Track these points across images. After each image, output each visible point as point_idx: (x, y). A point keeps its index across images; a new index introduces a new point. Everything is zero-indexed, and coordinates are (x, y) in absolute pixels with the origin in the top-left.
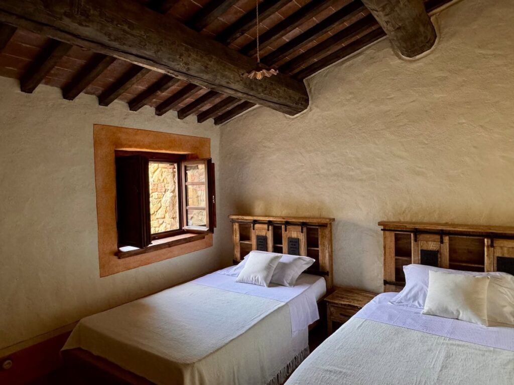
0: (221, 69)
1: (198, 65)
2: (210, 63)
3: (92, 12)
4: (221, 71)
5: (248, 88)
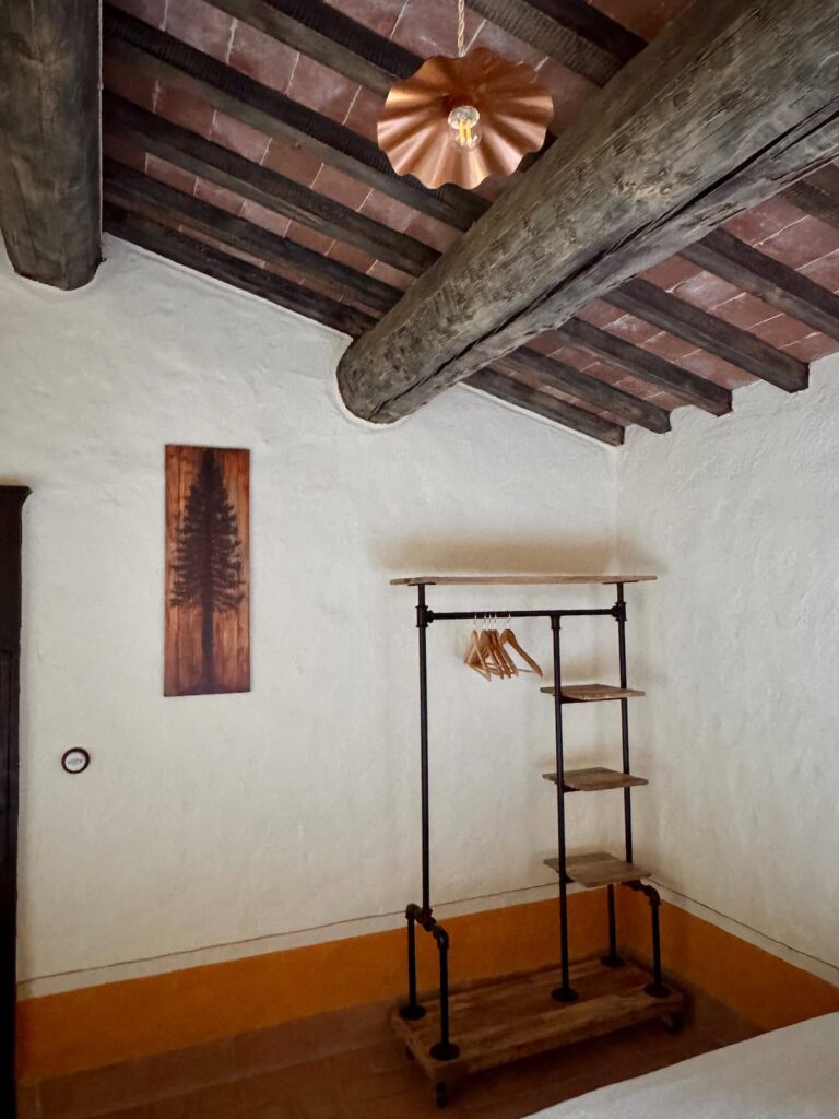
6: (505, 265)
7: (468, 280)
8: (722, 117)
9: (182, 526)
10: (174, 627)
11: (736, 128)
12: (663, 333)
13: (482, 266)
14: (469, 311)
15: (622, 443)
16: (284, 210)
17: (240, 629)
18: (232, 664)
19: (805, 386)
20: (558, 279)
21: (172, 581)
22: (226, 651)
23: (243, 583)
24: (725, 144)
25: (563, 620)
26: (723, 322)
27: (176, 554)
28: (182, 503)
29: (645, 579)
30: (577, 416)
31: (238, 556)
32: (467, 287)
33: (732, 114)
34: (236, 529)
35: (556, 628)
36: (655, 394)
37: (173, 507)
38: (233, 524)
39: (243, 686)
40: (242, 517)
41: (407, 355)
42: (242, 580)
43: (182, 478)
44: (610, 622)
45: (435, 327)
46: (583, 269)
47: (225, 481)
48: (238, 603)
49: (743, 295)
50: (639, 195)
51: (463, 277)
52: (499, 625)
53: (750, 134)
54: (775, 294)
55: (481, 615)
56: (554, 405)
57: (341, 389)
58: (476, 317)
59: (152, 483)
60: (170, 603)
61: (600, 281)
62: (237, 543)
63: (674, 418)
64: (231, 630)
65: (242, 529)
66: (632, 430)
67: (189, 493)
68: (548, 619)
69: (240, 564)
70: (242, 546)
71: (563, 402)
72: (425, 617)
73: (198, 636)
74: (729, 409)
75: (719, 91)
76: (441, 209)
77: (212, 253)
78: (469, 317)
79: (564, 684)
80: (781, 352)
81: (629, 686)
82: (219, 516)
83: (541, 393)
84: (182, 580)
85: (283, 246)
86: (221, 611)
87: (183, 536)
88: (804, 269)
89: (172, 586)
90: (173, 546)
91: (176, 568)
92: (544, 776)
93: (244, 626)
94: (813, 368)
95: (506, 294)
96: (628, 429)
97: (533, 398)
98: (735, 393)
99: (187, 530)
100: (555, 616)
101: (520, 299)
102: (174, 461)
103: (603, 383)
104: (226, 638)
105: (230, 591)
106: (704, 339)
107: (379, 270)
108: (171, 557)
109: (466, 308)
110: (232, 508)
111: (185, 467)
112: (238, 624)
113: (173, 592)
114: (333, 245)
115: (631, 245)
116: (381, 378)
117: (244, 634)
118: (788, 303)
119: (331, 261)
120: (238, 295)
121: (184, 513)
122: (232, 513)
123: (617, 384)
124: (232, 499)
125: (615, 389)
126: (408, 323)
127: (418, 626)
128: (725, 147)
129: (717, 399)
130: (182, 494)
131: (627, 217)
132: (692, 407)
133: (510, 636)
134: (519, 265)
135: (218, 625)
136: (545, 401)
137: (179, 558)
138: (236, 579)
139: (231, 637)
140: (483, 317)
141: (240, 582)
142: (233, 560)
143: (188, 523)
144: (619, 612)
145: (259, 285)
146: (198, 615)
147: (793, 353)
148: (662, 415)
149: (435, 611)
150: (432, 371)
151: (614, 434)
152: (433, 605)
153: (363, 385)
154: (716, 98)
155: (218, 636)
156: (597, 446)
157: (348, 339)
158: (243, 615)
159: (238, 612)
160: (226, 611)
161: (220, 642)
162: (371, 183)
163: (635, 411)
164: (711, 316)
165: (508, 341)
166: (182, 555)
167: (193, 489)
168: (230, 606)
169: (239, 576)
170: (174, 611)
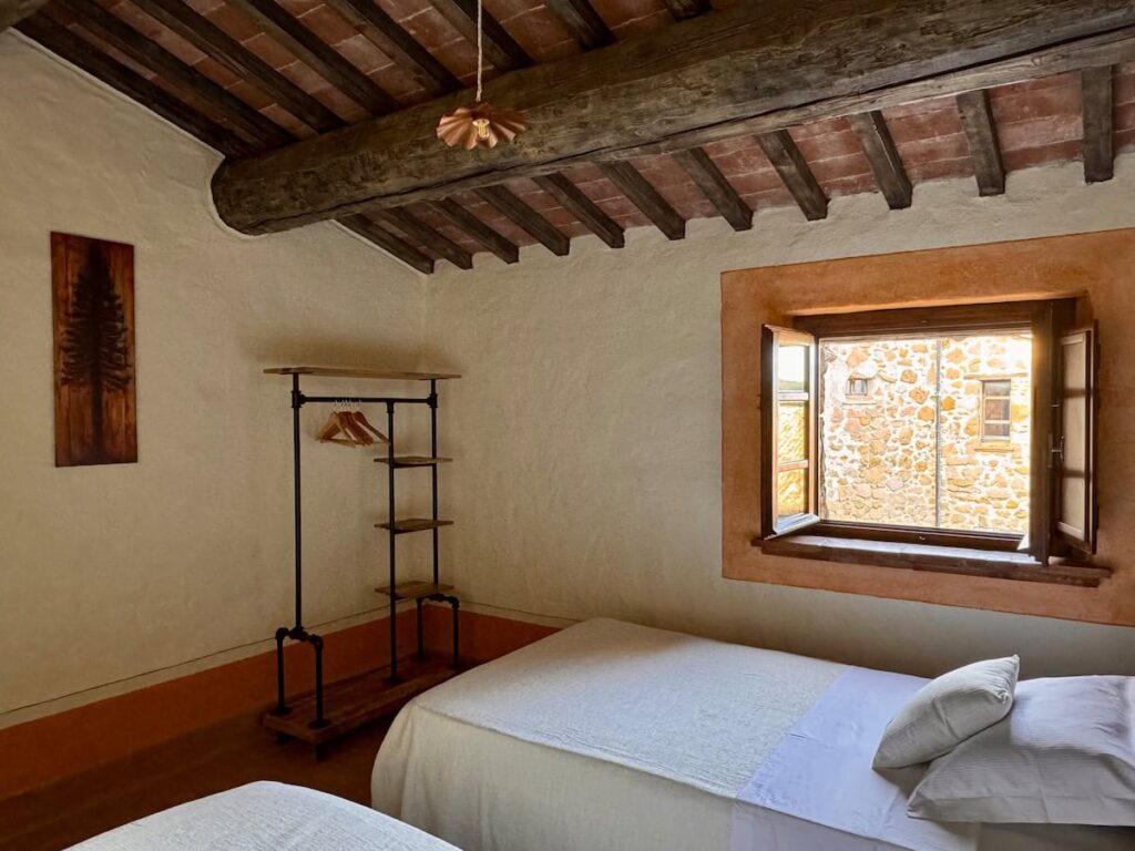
0: (620, 106)
1: (562, 132)
2: (584, 111)
3: (381, 159)
4: (622, 111)
5: (757, 97)
6: (421, 157)
7: (386, 157)
8: (577, 130)
9: (71, 310)
10: (65, 404)
11: (583, 139)
12: (485, 203)
13: (402, 151)
14: (383, 177)
15: (432, 271)
16: (217, 56)
17: (127, 408)
18: (121, 439)
19: (567, 253)
20: (459, 176)
21: (62, 361)
22: (115, 425)
23: (130, 366)
24: (576, 143)
25: (396, 405)
26: (526, 205)
27: (65, 336)
28: (70, 290)
29: (454, 376)
30: (402, 248)
31: (125, 341)
32: (385, 162)
33: (582, 131)
34: (122, 317)
35: (391, 411)
36: (467, 240)
37: (61, 292)
38: (119, 313)
39: (131, 457)
40: (128, 305)
41: (309, 192)
42: (129, 363)
43: (70, 266)
44: (426, 408)
45: (347, 179)
46: (477, 175)
47: (111, 272)
48: (125, 384)
49: (541, 192)
50: (526, 150)
51: (382, 153)
52: (353, 408)
53: (590, 142)
54: (564, 197)
55: (340, 400)
56: (386, 237)
57: (216, 201)
58: (386, 183)
59: (40, 268)
60: (60, 382)
61: (483, 183)
62: (124, 330)
63: (475, 259)
64: (119, 408)
65: (128, 317)
66: (440, 263)
67: (76, 280)
68: (384, 406)
69: (126, 349)
70: (128, 333)
71: (392, 235)
72: (298, 400)
73: (88, 412)
74: (516, 260)
75: (579, 118)
76: (359, 95)
77: (101, 56)
78: (381, 181)
79: (396, 456)
80: (557, 229)
81: (438, 455)
82: (106, 304)
83: (377, 226)
84: (72, 361)
85: (189, 74)
86: (109, 391)
87: (71, 320)
88: (580, 186)
89: (62, 367)
90: (62, 329)
91: (66, 350)
92: (376, 526)
93: (132, 405)
94: (573, 242)
95: (417, 175)
96: (437, 262)
97: (370, 229)
98: (521, 249)
99: (75, 315)
100: (390, 402)
101: (426, 180)
102: (61, 249)
103: (430, 227)
104: (115, 414)
105: (118, 373)
106: (513, 215)
107: (277, 113)
108: (61, 338)
109: (381, 174)
110: (118, 297)
111: (72, 255)
112: (126, 402)
113: (63, 371)
114: (240, 84)
115: (511, 171)
116: (273, 202)
117: (131, 412)
118: (569, 204)
119: (229, 94)
120: (119, 98)
121: (73, 299)
122: (118, 302)
123: (440, 229)
124: (118, 290)
125: (437, 233)
126: (317, 169)
127: (293, 407)
128: (577, 144)
129: (510, 253)
130: (70, 278)
131: (515, 158)
132: (491, 254)
133: (360, 416)
134: (433, 161)
135: (107, 403)
136: (381, 234)
137: (69, 340)
138: (123, 361)
139: (119, 413)
140: (392, 183)
141: (127, 365)
142: (120, 345)
143: (76, 307)
144: (432, 401)
145: (142, 93)
146: (88, 393)
147: (562, 231)
148: (467, 256)
149: (307, 395)
150: (328, 207)
151: (427, 265)
152: (305, 390)
153: (248, 203)
154: (576, 120)
155: (107, 412)
156: (412, 272)
157: (222, 157)
158: (130, 397)
159: (125, 391)
160: (113, 390)
161: (110, 419)
162: (297, 55)
163: (450, 252)
164: (518, 200)
165: (402, 200)
166: (72, 338)
167: (80, 277)
168: (119, 387)
169: (126, 359)
170: (65, 390)
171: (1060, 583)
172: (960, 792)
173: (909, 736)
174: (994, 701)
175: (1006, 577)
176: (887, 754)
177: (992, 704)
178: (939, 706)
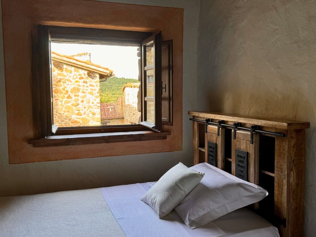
171: (156, 139)
172: (201, 213)
173: (172, 200)
174: (200, 176)
175: (140, 140)
176: (164, 211)
177: (199, 177)
178: (179, 185)
